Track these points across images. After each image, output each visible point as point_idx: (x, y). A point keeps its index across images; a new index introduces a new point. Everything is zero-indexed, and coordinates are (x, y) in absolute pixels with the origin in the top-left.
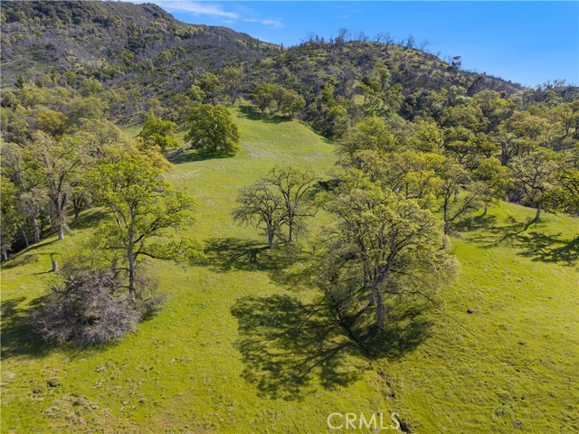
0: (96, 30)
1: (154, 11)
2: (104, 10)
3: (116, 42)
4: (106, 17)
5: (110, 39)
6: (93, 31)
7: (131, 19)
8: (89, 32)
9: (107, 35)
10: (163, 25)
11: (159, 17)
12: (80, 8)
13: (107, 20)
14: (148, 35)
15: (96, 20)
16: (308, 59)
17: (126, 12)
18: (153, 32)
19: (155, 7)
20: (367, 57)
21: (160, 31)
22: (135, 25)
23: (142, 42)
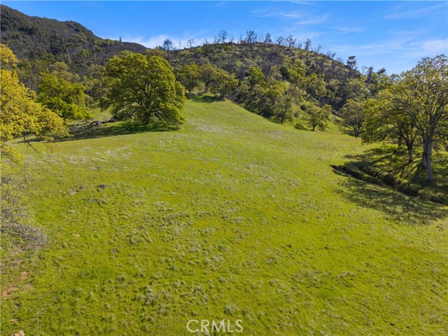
0: (20, 36)
1: (76, 27)
2: (30, 22)
3: (39, 47)
4: (31, 27)
5: (33, 44)
6: (17, 37)
7: (54, 31)
8: (13, 37)
9: (31, 41)
10: (84, 37)
11: (80, 31)
12: (7, 18)
13: (32, 29)
14: (70, 43)
15: (21, 29)
16: (224, 52)
17: (50, 26)
18: (74, 41)
19: (77, 25)
20: (274, 54)
21: (81, 41)
22: (58, 35)
23: (63, 48)
